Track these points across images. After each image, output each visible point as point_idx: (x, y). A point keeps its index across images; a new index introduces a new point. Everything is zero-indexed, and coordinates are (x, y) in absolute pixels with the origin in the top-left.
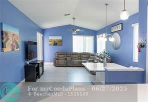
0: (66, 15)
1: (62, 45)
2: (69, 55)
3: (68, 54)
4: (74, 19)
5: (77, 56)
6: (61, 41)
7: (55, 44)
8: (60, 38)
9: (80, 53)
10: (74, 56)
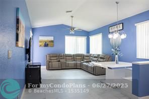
0: (67, 12)
1: (53, 46)
2: (63, 57)
3: (61, 56)
4: (72, 17)
5: (71, 58)
6: (52, 42)
7: (46, 45)
8: (51, 38)
9: (74, 55)
10: (67, 58)
